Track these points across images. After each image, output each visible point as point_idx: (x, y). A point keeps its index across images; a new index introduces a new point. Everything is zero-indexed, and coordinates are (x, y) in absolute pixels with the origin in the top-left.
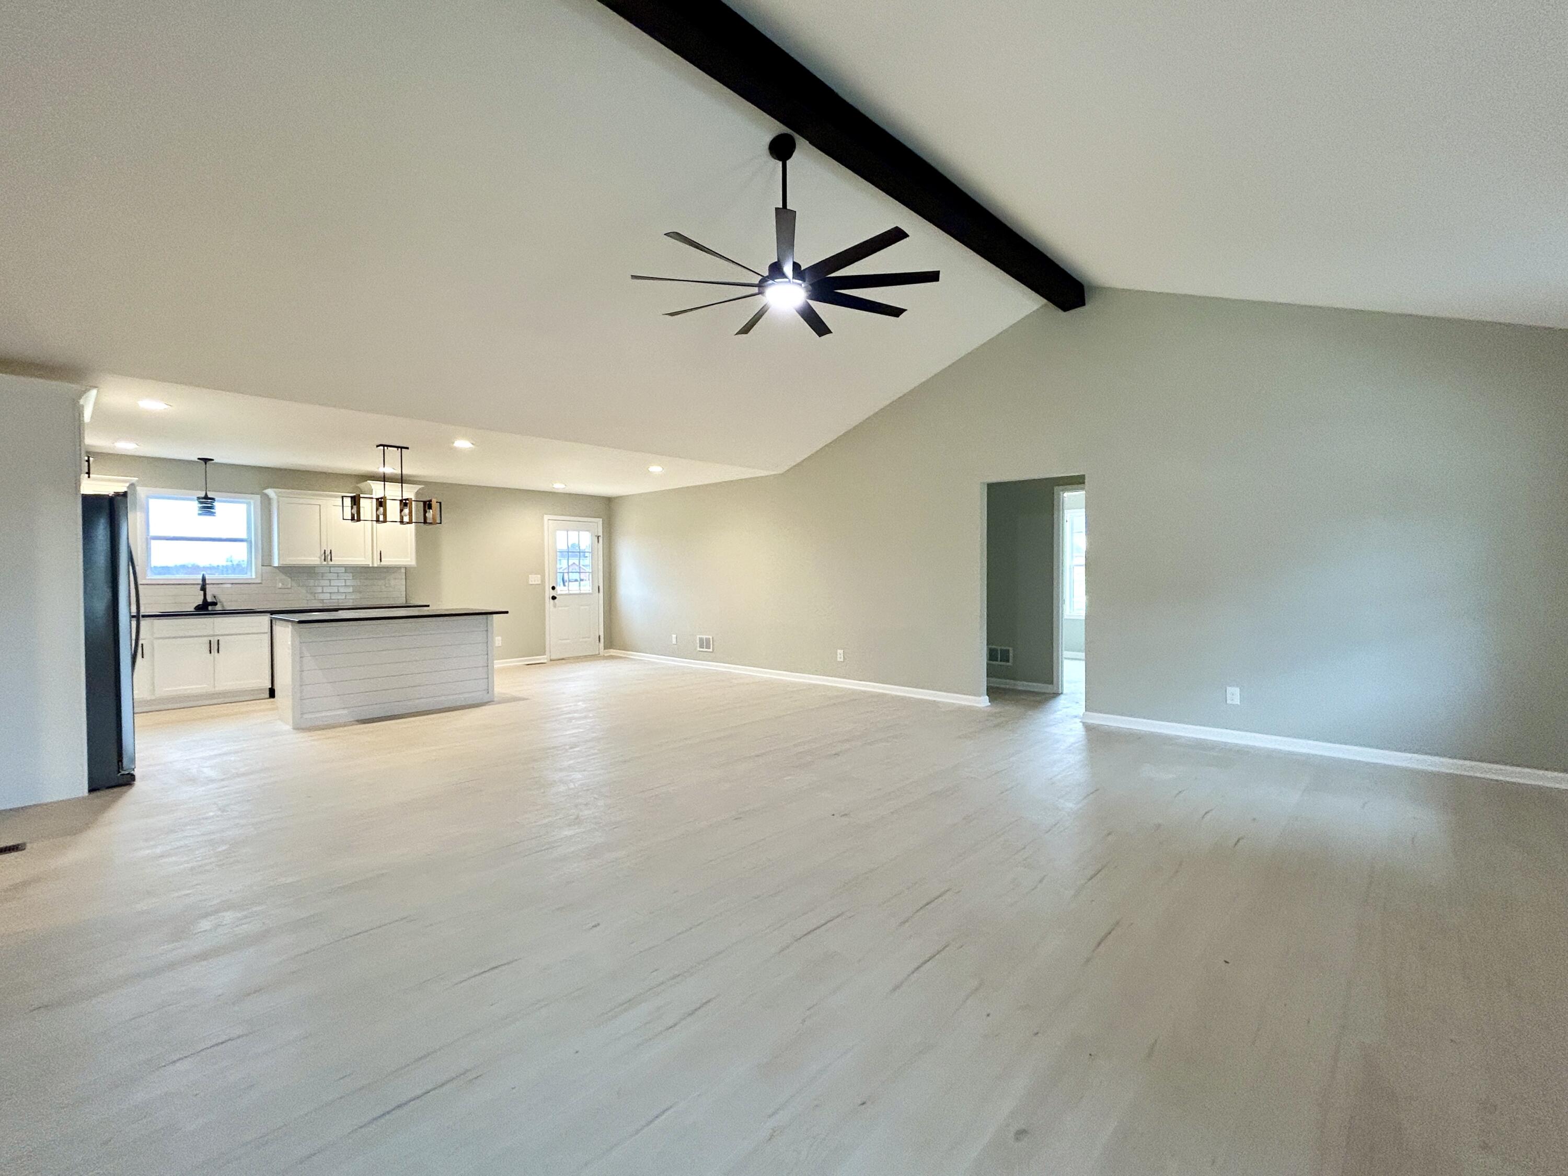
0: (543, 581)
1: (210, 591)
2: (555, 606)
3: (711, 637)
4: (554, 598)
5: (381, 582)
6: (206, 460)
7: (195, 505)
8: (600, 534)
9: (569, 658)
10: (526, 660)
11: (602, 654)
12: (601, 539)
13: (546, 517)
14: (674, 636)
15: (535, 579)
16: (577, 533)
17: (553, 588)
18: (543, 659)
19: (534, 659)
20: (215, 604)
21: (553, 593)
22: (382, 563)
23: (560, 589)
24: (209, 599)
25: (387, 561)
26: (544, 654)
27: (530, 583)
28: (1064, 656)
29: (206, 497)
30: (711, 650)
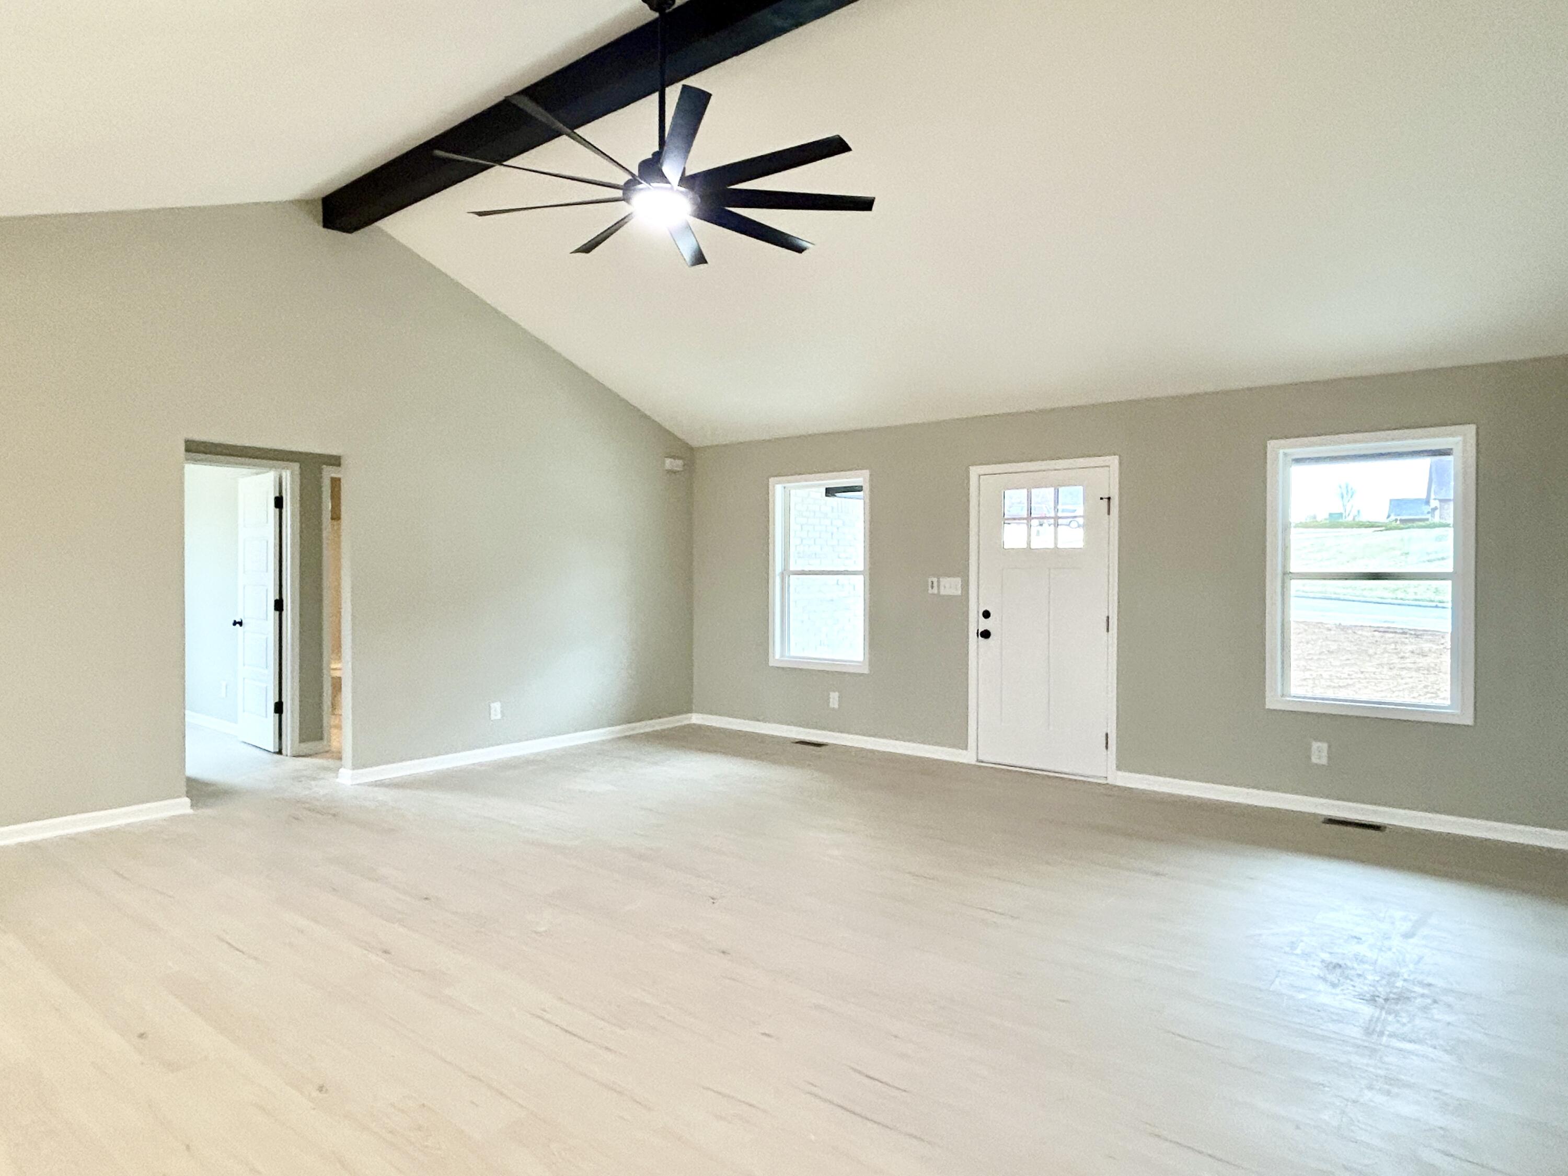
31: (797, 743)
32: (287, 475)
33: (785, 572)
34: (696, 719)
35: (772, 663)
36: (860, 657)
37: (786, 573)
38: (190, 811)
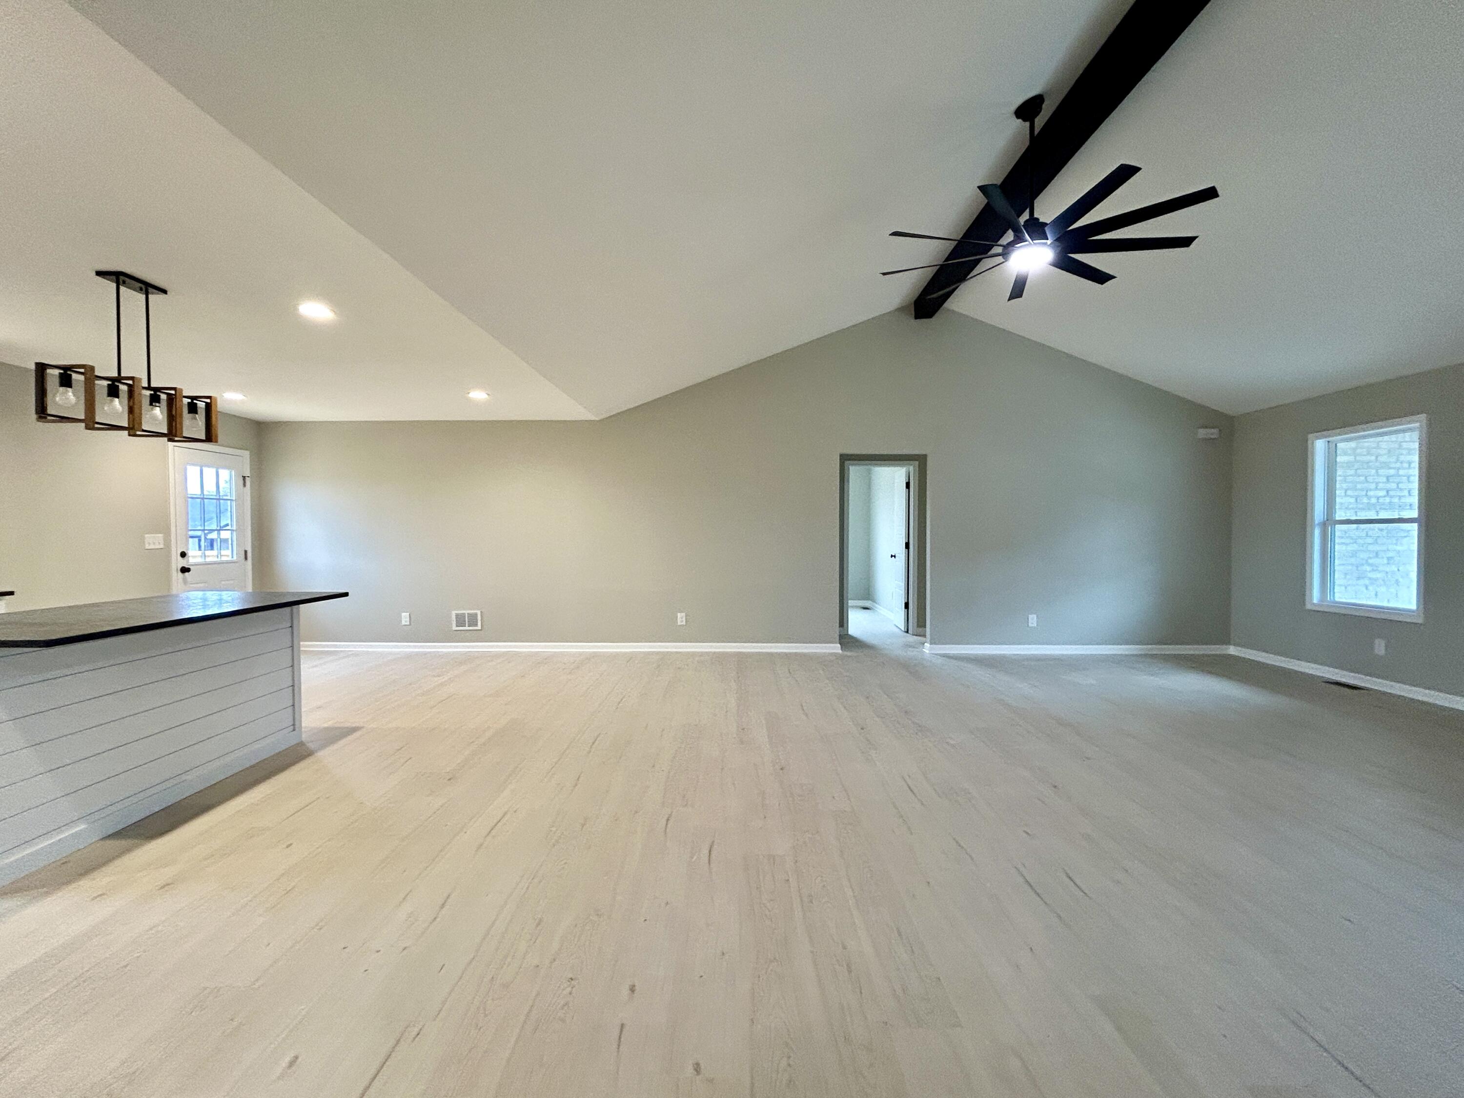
3: (479, 612)
8: (247, 473)
12: (248, 481)
15: (154, 541)
16: (214, 470)
17: (183, 555)
21: (183, 563)
27: (147, 547)
28: (849, 605)
30: (479, 627)
31: (1331, 683)
32: (911, 468)
33: (1327, 522)
34: (1232, 650)
35: (1308, 606)
36: (1413, 606)
37: (1329, 522)
38: (840, 651)
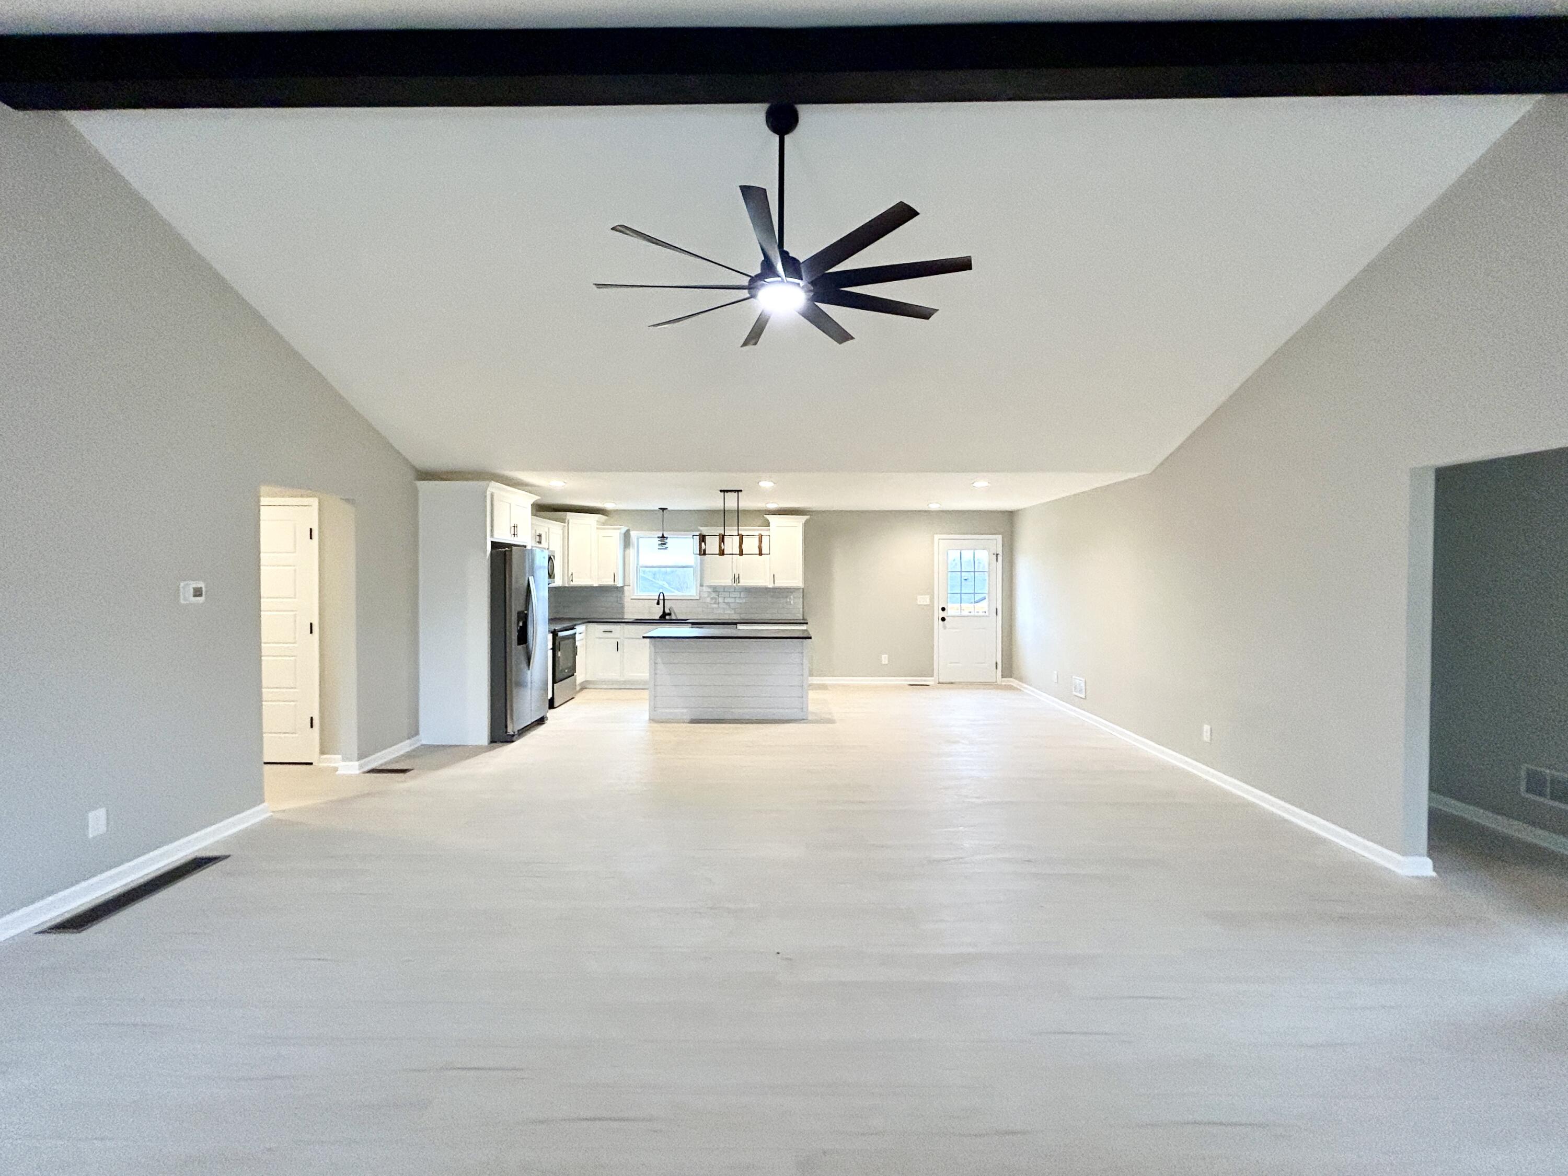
0: (932, 600)
1: (667, 604)
2: (945, 627)
4: (943, 619)
5: (783, 601)
6: (663, 509)
7: (657, 542)
9: (960, 683)
10: (913, 680)
11: (999, 682)
13: (937, 537)
14: (1055, 672)
18: (930, 681)
19: (921, 680)
20: (669, 614)
22: (776, 585)
23: (952, 610)
24: (667, 611)
25: (780, 583)
26: (932, 676)
29: (663, 537)
